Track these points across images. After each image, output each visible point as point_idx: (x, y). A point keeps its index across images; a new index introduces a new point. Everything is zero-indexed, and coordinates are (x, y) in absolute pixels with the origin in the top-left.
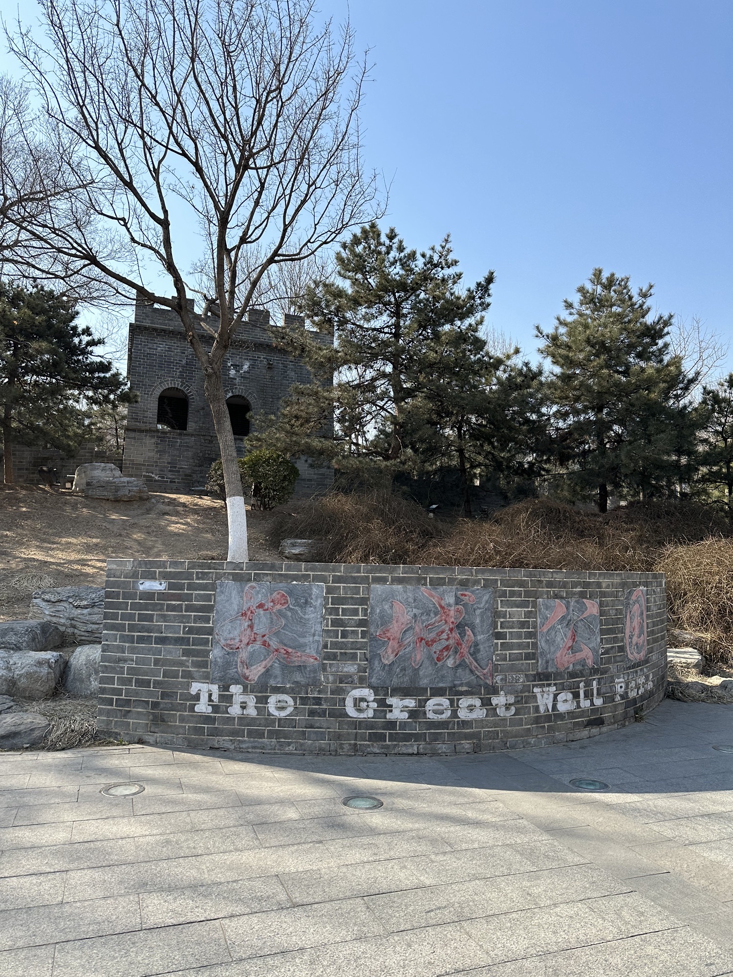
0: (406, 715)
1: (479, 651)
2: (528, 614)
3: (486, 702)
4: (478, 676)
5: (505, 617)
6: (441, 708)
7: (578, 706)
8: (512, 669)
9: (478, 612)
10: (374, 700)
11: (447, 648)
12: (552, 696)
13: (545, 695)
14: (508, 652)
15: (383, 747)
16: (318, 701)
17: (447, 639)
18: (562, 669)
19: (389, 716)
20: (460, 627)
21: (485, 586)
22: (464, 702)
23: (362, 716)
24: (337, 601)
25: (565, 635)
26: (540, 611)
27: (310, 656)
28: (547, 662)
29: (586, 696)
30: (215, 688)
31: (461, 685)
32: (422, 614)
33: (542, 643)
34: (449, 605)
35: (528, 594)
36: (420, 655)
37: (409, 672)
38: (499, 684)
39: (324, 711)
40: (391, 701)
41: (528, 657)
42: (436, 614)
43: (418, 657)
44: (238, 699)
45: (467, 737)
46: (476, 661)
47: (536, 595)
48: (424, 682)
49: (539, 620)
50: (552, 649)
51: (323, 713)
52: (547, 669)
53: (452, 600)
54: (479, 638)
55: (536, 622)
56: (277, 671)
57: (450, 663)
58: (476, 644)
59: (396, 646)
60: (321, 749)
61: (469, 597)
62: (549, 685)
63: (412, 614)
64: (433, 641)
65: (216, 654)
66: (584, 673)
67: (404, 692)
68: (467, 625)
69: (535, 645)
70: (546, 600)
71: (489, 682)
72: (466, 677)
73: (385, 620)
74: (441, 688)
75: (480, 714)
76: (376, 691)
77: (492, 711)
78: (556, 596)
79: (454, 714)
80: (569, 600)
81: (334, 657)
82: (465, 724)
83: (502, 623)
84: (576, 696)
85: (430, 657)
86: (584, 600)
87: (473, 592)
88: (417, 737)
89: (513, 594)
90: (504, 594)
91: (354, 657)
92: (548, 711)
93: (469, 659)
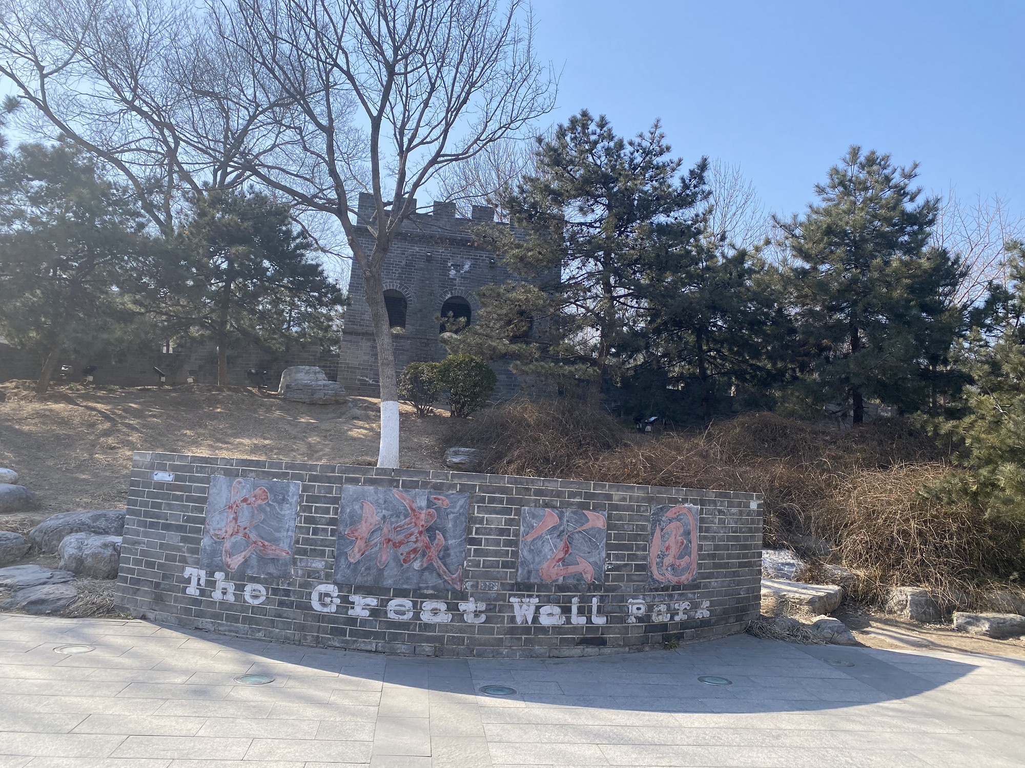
0: (367, 613)
1: (449, 555)
2: (510, 522)
3: (452, 607)
4: (446, 581)
5: (481, 522)
6: (403, 609)
7: (568, 621)
8: (486, 576)
9: (451, 516)
10: (338, 596)
11: (415, 551)
12: (533, 608)
13: (525, 606)
14: (482, 559)
15: (343, 641)
16: (287, 593)
17: (416, 542)
18: (549, 581)
19: (350, 612)
20: (431, 531)
21: (461, 491)
22: (428, 605)
23: (325, 610)
24: (313, 499)
25: (555, 546)
26: (524, 519)
27: (283, 550)
28: (529, 572)
29: (581, 611)
30: (203, 573)
31: (427, 588)
32: (392, 515)
33: (524, 553)
34: (421, 508)
35: (510, 501)
36: (386, 556)
37: (374, 571)
38: (469, 590)
39: (292, 602)
40: (353, 598)
41: (505, 565)
42: (406, 516)
43: (384, 558)
44: (220, 585)
45: (429, 640)
46: (445, 565)
47: (521, 503)
48: (388, 583)
49: (522, 529)
50: (537, 559)
51: (290, 605)
52: (528, 578)
53: (424, 503)
54: (450, 542)
55: (519, 530)
56: (254, 562)
57: (417, 565)
58: (446, 549)
59: (363, 545)
60: (287, 638)
61: (443, 501)
62: (530, 596)
63: (381, 515)
64: (401, 543)
65: (206, 542)
66: (580, 587)
67: (367, 590)
68: (438, 529)
69: (515, 554)
70: (533, 509)
71: (457, 587)
72: (432, 580)
73: (354, 520)
74: (405, 590)
75: (445, 618)
76: (340, 587)
77: (460, 617)
78: (546, 505)
79: (417, 616)
80: (564, 510)
81: (304, 552)
82: (427, 626)
83: (477, 528)
84: (566, 610)
85: (396, 559)
86: (585, 512)
87: (447, 496)
88: (377, 635)
89: (492, 500)
90: (483, 500)
91: (322, 554)
92: (527, 622)
93: (437, 563)
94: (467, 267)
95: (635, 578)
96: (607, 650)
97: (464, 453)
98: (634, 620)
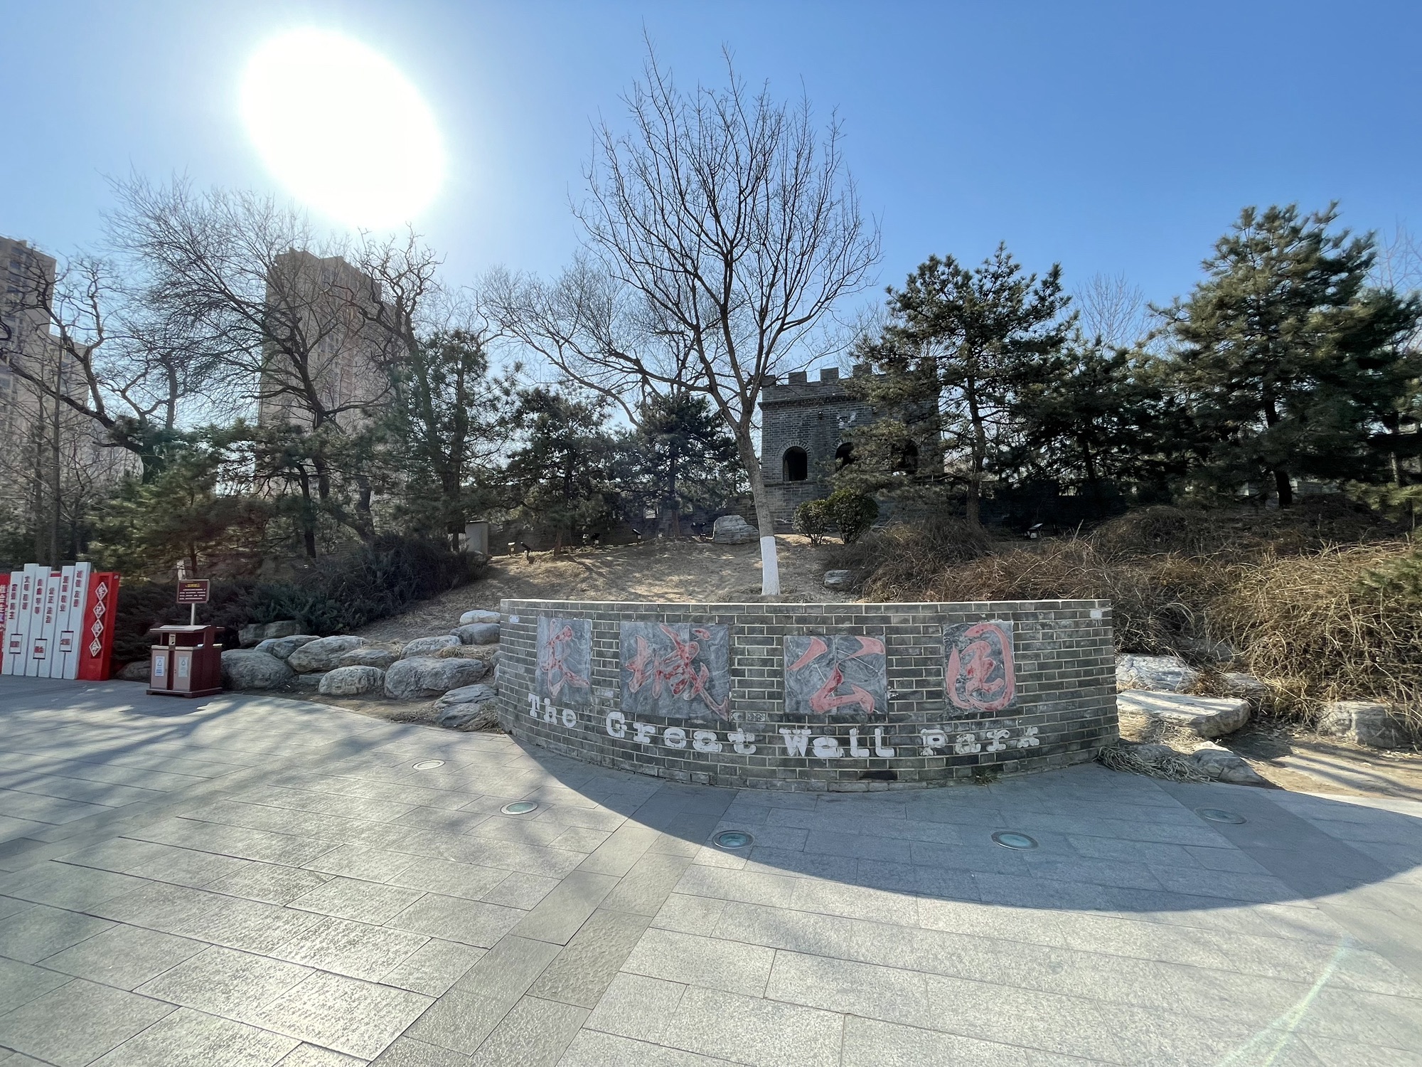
0: (649, 740)
1: (714, 686)
2: (773, 652)
3: (722, 738)
4: (713, 711)
5: (742, 653)
6: (677, 737)
7: (848, 753)
8: (751, 707)
9: (713, 648)
10: (625, 724)
11: (683, 682)
12: (805, 741)
13: (796, 738)
14: (747, 690)
15: (632, 765)
16: (589, 718)
17: (683, 674)
18: (821, 712)
19: (635, 738)
20: (695, 662)
21: (719, 623)
22: (700, 735)
23: (617, 735)
24: (601, 635)
25: (825, 675)
26: (787, 648)
27: (583, 681)
28: (798, 703)
29: (861, 743)
30: (538, 698)
31: (697, 718)
32: (660, 649)
33: (791, 683)
34: (684, 641)
35: (771, 631)
36: (658, 687)
37: (650, 701)
38: (737, 721)
39: (594, 727)
40: (637, 725)
41: (772, 696)
42: (673, 650)
43: (658, 689)
44: (548, 709)
45: (703, 768)
46: (711, 696)
47: (783, 632)
48: (663, 713)
49: (786, 658)
50: (805, 690)
51: (592, 729)
52: (797, 710)
53: (687, 637)
54: (714, 674)
55: (783, 660)
56: (566, 691)
57: (686, 696)
58: (711, 680)
59: (640, 677)
60: (592, 759)
61: (704, 634)
62: (802, 727)
63: (652, 648)
64: (671, 675)
65: (538, 673)
66: (858, 718)
67: (648, 719)
68: (701, 661)
69: (781, 684)
70: (796, 637)
71: (725, 718)
72: (700, 710)
73: (632, 654)
74: (677, 719)
75: (715, 748)
76: (626, 714)
77: (730, 747)
78: (811, 633)
79: (690, 745)
80: (832, 637)
81: (598, 683)
82: (700, 755)
83: (739, 660)
84: (844, 742)
85: (668, 690)
86: (858, 638)
87: (707, 628)
88: (658, 762)
89: (752, 631)
90: (742, 631)
91: (610, 684)
92: (800, 754)
93: (704, 694)
94: (853, 417)
95: (928, 706)
96: (897, 785)
97: (838, 575)
98: (931, 752)
